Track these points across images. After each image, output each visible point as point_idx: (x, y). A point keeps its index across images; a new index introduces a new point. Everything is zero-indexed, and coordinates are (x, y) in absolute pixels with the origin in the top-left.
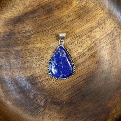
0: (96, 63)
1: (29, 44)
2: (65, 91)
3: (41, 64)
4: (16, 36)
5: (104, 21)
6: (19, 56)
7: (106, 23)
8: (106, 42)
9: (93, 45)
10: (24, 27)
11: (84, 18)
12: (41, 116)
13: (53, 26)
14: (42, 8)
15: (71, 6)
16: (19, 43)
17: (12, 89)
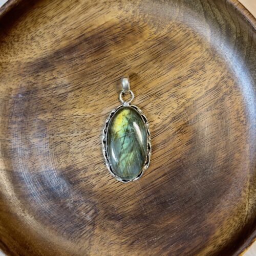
0: (187, 145)
1: (63, 110)
2: (131, 194)
3: (87, 147)
4: (39, 96)
5: (202, 66)
6: (46, 132)
7: (206, 69)
8: (205, 105)
9: (182, 109)
10: (55, 78)
11: (164, 60)
12: (86, 240)
13: (108, 75)
14: (87, 42)
15: (141, 37)
16: (45, 107)
17: (33, 191)
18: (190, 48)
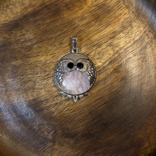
0: (121, 81)
1: (30, 57)
2: (81, 118)
3: (48, 84)
4: (12, 47)
5: (130, 24)
6: (17, 73)
7: (133, 26)
8: (133, 52)
9: (116, 55)
10: (23, 35)
11: (103, 20)
12: (49, 153)
13: (62, 32)
14: (46, 9)
15: (86, 4)
16: (17, 56)
17: (9, 118)
18: (121, 12)
